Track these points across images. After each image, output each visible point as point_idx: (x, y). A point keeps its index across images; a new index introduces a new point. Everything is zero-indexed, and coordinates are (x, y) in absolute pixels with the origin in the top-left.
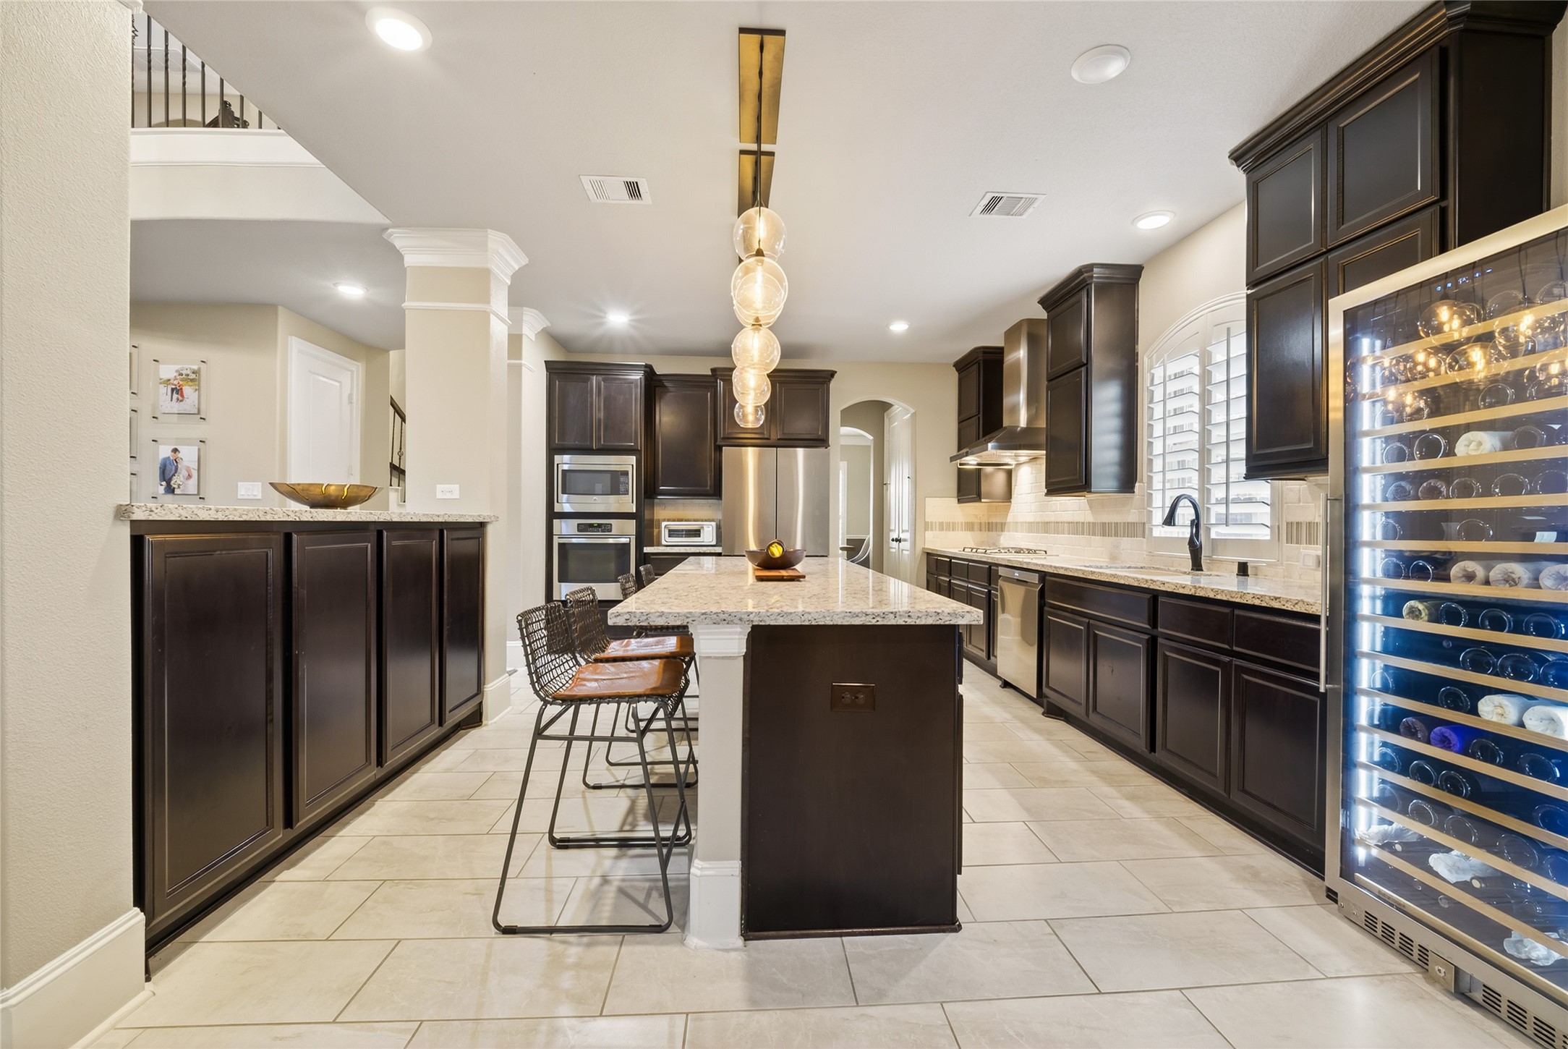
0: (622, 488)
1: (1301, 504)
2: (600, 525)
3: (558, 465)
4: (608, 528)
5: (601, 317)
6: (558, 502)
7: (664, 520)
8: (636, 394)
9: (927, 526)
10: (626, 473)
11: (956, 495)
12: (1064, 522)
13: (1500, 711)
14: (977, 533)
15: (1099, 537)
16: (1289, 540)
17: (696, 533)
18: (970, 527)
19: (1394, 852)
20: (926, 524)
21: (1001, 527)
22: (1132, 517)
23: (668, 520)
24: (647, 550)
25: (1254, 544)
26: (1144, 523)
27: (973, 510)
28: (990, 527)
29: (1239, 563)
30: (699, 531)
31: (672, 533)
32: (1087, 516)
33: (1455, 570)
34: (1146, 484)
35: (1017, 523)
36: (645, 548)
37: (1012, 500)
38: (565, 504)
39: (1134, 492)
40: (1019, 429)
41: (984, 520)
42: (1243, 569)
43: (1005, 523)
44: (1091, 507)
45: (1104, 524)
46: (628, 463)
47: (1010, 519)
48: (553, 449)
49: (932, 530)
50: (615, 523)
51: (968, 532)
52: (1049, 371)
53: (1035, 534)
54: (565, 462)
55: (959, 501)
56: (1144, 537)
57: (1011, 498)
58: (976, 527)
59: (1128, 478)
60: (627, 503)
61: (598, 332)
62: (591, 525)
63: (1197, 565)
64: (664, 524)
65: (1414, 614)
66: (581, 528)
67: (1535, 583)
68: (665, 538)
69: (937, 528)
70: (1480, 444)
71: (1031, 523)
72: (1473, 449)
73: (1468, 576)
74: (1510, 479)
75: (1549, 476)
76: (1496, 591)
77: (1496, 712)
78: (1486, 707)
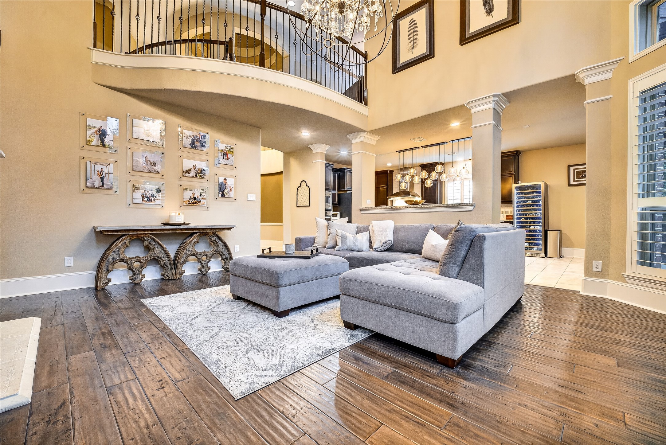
33: (527, 214)
67: (536, 215)
72: (529, 203)
73: (529, 215)
74: (533, 206)
75: (537, 205)
76: (532, 216)
77: (532, 228)
78: (531, 227)
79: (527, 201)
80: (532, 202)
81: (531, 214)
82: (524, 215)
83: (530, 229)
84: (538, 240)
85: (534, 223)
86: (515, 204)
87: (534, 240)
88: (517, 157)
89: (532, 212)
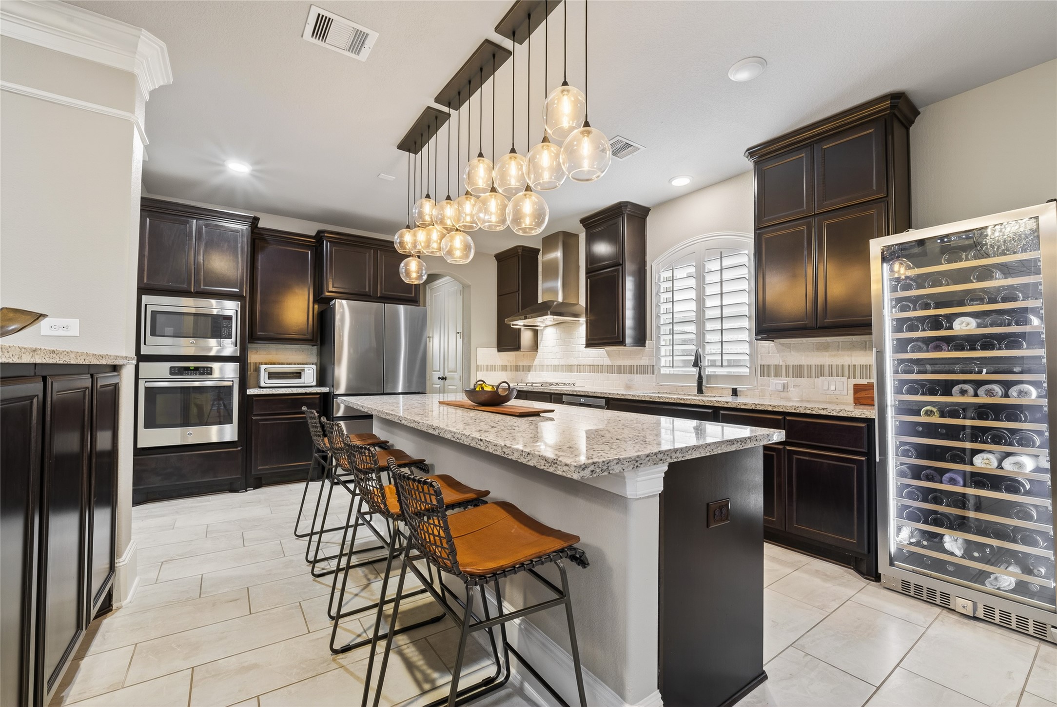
0: (224, 332)
1: (770, 354)
2: (196, 369)
3: (146, 305)
4: (209, 371)
5: (218, 165)
6: (145, 344)
7: (262, 364)
8: (242, 243)
9: (478, 368)
10: (229, 318)
11: (496, 347)
12: (585, 365)
13: (987, 462)
14: (509, 373)
15: (616, 374)
16: (762, 375)
17: (298, 375)
18: (504, 368)
19: (924, 547)
20: (477, 366)
21: (529, 368)
22: (644, 361)
23: (266, 364)
24: (250, 392)
25: (738, 378)
26: (653, 366)
27: (508, 357)
28: (517, 368)
29: (732, 389)
30: (300, 373)
31: (272, 375)
32: (608, 362)
33: (956, 389)
34: (654, 342)
35: (543, 365)
36: (248, 390)
37: (539, 350)
38: (155, 345)
39: (645, 346)
40: (555, 303)
41: (514, 364)
42: (735, 392)
43: (531, 366)
44: (609, 355)
45: (620, 366)
46: (230, 308)
47: (537, 362)
48: (143, 290)
49: (481, 371)
50: (216, 366)
51: (504, 372)
52: (589, 267)
53: (561, 373)
54: (155, 302)
55: (499, 351)
56: (653, 374)
57: (537, 349)
58: (509, 368)
59: (641, 339)
60: (229, 347)
61: (217, 180)
62: (187, 369)
63: (700, 390)
64: (263, 367)
65: (929, 413)
66: (173, 371)
67: (1006, 395)
68: (264, 380)
69: (485, 369)
70: (968, 324)
71: (556, 365)
72: (964, 326)
73: (963, 392)
74: (987, 342)
75: (1012, 341)
76: (983, 399)
77: (984, 462)
78: (978, 460)
79: (951, 318)
80: (979, 326)
81: (978, 384)
82: (932, 392)
83: (968, 468)
84: (1028, 538)
85: (997, 438)
86: (889, 338)
87: (1000, 533)
88: (898, 130)
89: (984, 376)
